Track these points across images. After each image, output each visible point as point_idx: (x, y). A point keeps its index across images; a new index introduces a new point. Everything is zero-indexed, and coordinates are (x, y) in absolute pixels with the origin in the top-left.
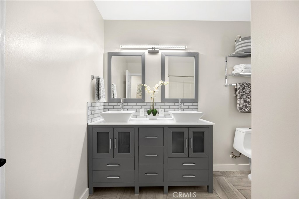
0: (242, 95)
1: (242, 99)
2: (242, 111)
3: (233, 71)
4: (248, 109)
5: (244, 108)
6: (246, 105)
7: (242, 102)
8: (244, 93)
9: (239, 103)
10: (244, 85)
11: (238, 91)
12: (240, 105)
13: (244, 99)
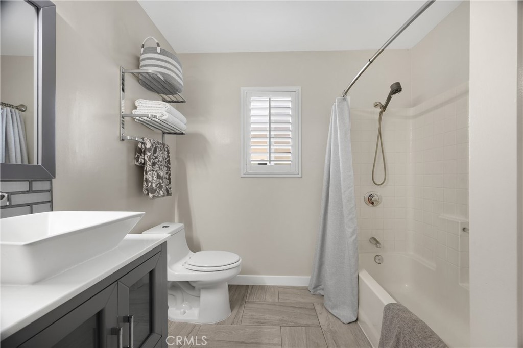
0: (154, 164)
1: (154, 172)
2: (155, 195)
3: (135, 110)
4: (163, 191)
5: (158, 190)
6: (160, 183)
7: (154, 177)
8: (156, 160)
9: (150, 179)
10: (156, 145)
11: (148, 154)
12: (152, 183)
13: (156, 171)
